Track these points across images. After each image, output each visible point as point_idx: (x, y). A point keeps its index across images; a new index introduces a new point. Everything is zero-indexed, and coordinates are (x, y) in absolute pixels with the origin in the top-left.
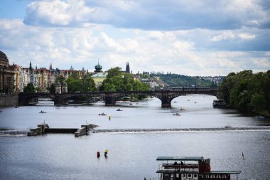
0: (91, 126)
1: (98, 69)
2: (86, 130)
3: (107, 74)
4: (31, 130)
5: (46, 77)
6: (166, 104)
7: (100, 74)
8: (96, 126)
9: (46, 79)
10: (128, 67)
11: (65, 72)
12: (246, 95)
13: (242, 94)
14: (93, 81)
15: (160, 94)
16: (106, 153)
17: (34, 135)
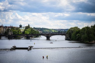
0: (32, 47)
1: (21, 26)
3: (25, 28)
4: (11, 48)
5: (2, 29)
6: (48, 39)
7: (22, 28)
9: (2, 30)
10: (29, 25)
11: (9, 27)
12: (79, 35)
13: (77, 35)
14: (20, 30)
15: (46, 35)
16: (47, 57)
17: (12, 50)
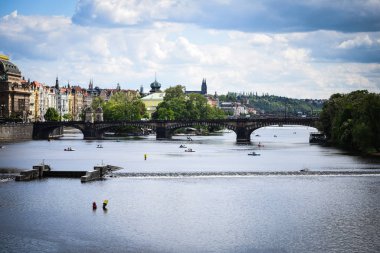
1: (155, 88)
2: (101, 174)
3: (165, 94)
4: (22, 173)
5: (80, 99)
6: (243, 138)
7: (156, 96)
8: (117, 168)
10: (204, 85)
11: (109, 92)
12: (349, 125)
13: (346, 124)
14: (143, 106)
15: (234, 124)
16: (105, 204)
